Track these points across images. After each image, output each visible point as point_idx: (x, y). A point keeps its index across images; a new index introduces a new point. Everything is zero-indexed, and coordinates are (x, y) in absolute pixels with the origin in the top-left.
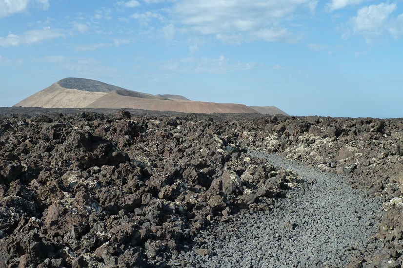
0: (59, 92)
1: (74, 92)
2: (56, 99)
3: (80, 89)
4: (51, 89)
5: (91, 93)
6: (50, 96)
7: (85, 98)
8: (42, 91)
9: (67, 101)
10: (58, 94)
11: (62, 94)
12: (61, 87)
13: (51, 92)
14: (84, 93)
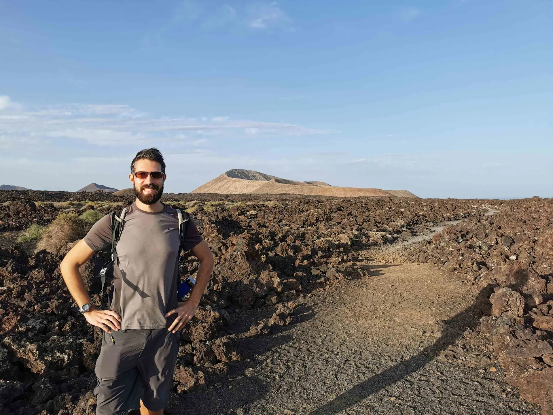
0: (226, 181)
1: (239, 181)
2: (225, 186)
3: (244, 178)
4: (220, 179)
5: (252, 181)
6: (220, 184)
7: (247, 186)
8: (213, 180)
9: (233, 188)
10: (226, 183)
11: (229, 182)
12: (228, 177)
13: (220, 181)
14: (246, 182)
